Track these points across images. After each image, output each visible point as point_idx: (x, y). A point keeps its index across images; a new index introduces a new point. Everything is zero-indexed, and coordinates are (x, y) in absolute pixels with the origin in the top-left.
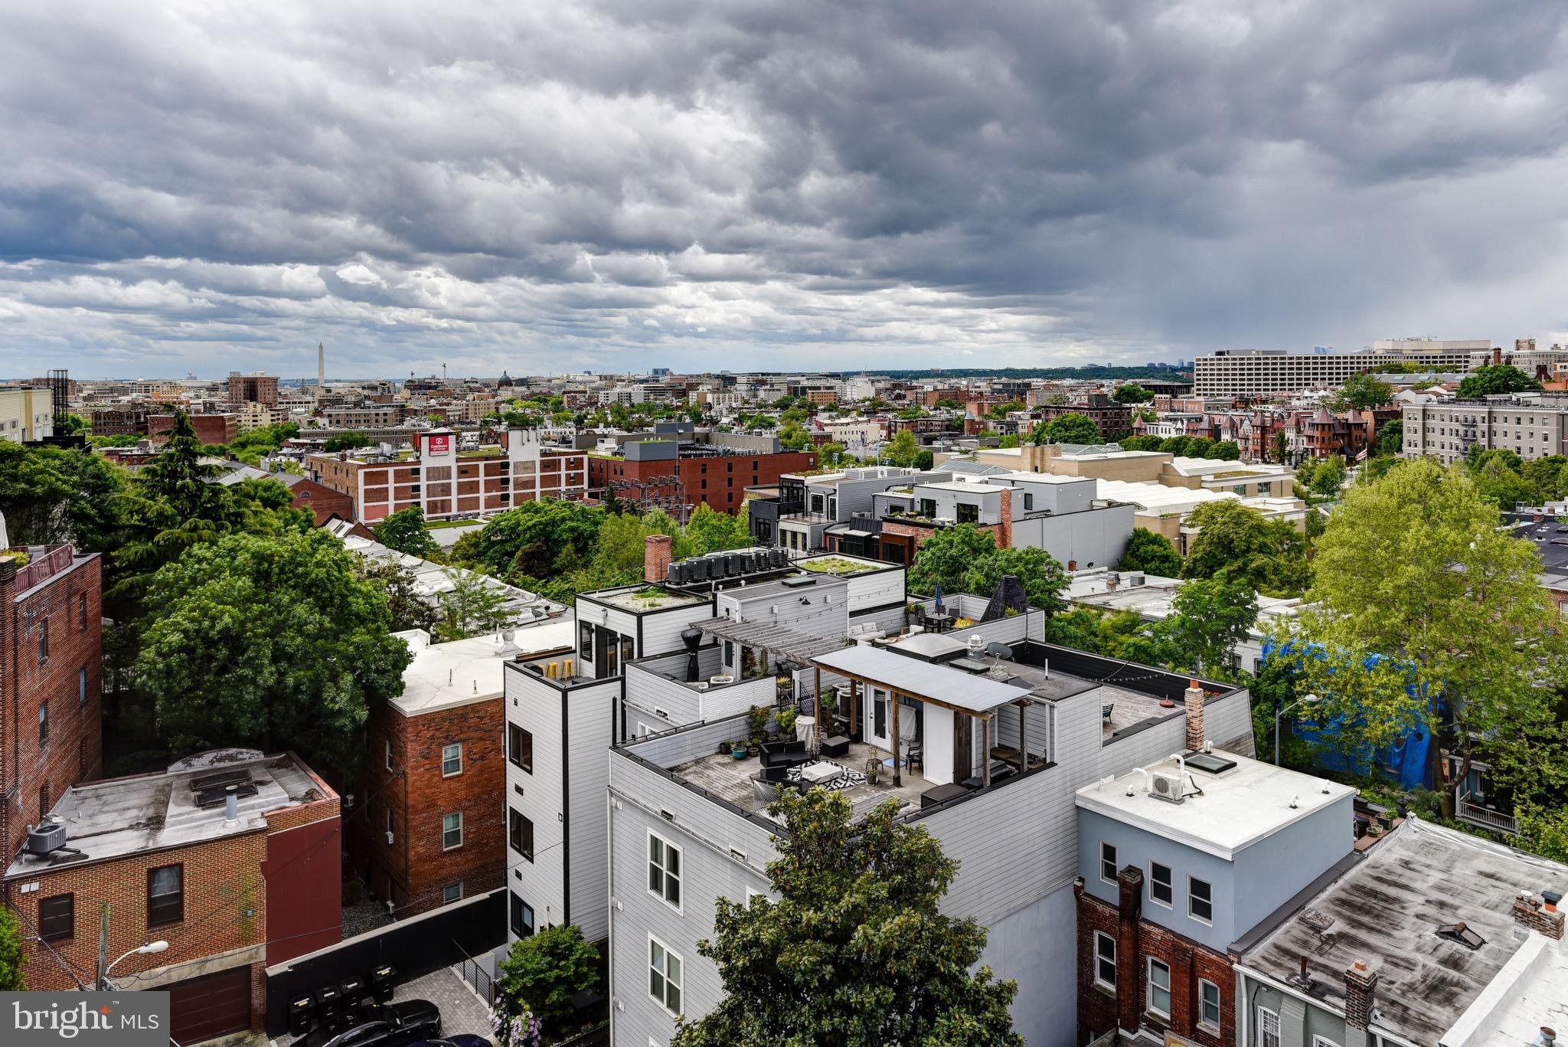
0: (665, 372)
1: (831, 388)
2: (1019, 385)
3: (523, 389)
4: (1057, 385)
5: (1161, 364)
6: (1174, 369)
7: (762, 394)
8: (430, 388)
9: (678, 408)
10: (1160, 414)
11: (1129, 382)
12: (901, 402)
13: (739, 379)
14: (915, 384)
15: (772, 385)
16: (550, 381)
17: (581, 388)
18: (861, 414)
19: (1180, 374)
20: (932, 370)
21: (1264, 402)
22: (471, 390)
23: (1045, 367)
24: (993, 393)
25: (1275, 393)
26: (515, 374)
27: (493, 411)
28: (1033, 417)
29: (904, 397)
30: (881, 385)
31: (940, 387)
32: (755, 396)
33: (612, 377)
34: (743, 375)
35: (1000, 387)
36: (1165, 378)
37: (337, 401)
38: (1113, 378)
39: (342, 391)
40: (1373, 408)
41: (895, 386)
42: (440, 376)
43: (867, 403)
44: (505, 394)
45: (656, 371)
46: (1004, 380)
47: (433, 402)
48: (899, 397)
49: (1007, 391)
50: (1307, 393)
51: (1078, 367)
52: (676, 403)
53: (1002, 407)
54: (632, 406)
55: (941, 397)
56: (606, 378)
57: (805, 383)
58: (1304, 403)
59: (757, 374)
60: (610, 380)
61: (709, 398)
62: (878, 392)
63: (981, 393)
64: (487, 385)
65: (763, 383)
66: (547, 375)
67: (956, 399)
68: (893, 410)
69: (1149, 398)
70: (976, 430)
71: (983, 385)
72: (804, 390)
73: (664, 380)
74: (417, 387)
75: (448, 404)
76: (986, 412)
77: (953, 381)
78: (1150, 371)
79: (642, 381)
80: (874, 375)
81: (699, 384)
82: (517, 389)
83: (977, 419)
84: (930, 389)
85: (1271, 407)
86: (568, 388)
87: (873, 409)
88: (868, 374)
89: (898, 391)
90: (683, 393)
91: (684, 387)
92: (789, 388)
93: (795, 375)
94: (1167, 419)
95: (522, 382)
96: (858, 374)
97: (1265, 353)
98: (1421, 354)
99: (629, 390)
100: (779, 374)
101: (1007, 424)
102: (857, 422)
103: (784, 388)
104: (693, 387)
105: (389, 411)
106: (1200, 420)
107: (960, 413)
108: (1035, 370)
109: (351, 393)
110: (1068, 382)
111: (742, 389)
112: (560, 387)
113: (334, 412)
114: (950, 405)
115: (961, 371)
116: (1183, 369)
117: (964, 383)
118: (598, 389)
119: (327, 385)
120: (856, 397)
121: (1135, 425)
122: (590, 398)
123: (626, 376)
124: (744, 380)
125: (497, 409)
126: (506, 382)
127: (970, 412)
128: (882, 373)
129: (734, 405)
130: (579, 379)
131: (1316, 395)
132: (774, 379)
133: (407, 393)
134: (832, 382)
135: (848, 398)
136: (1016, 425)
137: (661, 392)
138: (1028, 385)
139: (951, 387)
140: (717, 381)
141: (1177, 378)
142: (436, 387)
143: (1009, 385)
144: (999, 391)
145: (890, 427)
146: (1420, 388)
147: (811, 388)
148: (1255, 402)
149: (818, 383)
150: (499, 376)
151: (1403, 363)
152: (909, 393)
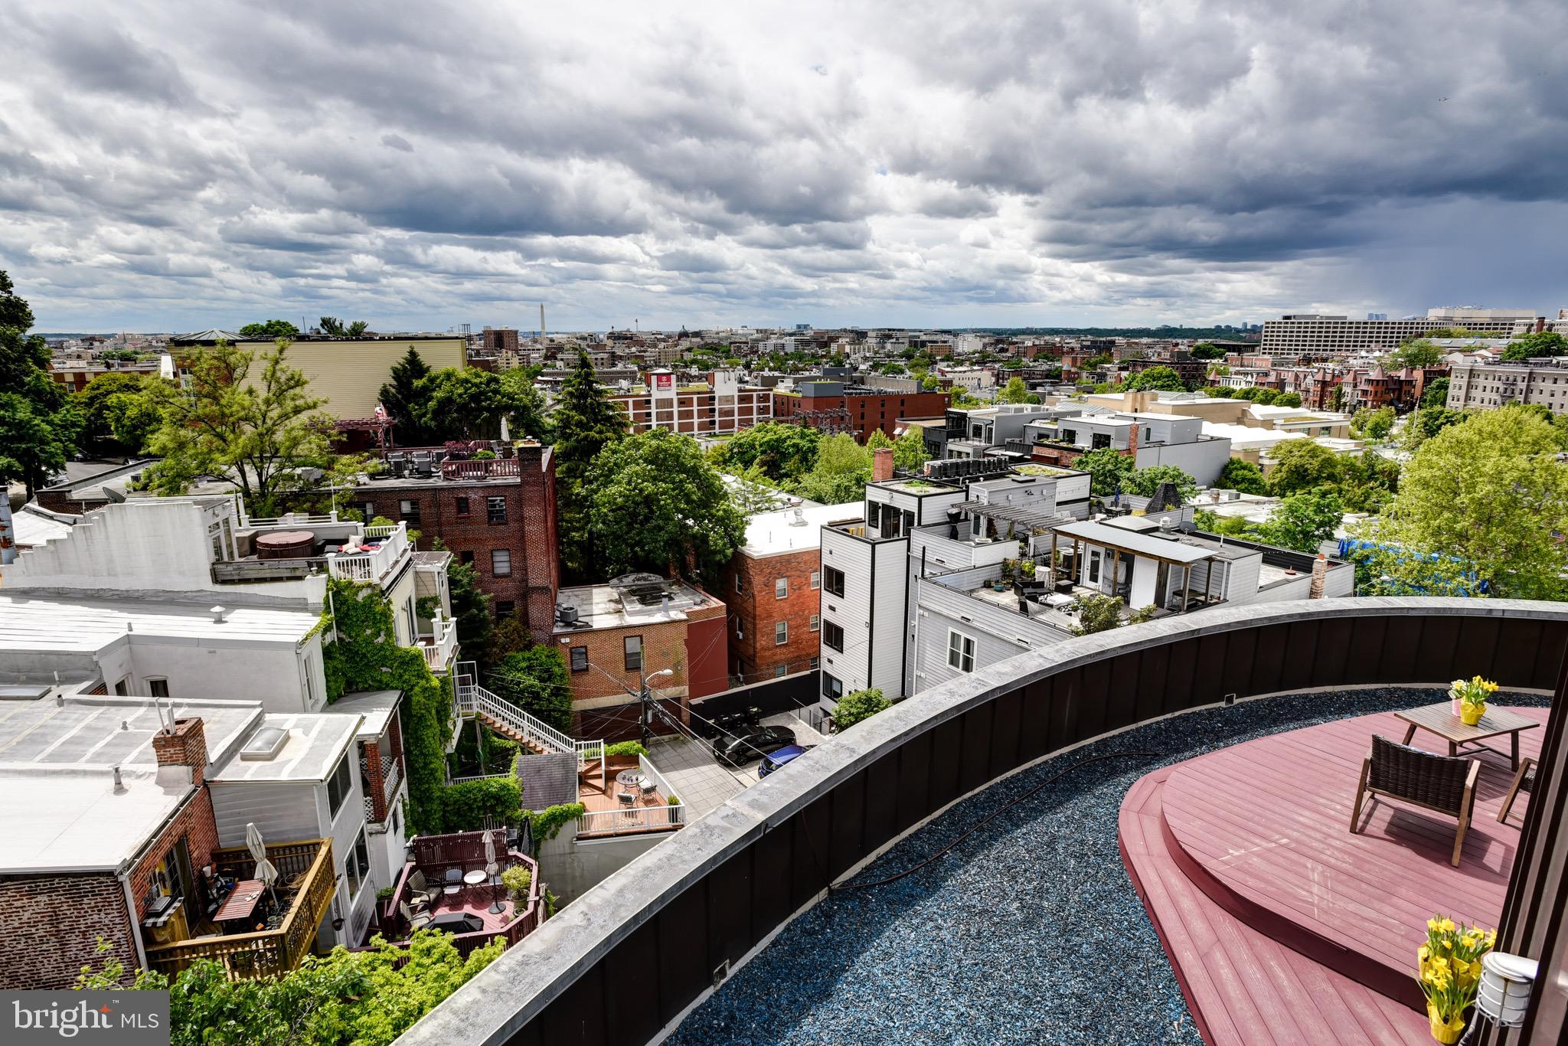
0: (806, 327)
1: (945, 342)
2: (1105, 342)
3: (698, 340)
4: (1136, 343)
5: (1226, 326)
6: (1238, 331)
7: (889, 346)
8: (626, 338)
9: (823, 356)
10: (1232, 369)
11: (1200, 342)
12: (1004, 355)
13: (870, 334)
14: (1015, 340)
15: (897, 339)
16: (717, 333)
17: (744, 340)
18: (973, 364)
19: (1243, 335)
20: (1029, 329)
21: (1325, 360)
22: (658, 340)
23: (1124, 327)
24: (1082, 349)
25: (1334, 353)
26: (691, 328)
27: (679, 357)
28: (1121, 369)
29: (1007, 350)
30: (986, 340)
31: (1037, 342)
32: (883, 348)
33: (766, 331)
34: (874, 330)
35: (1089, 343)
36: (1231, 338)
37: (560, 348)
38: (1184, 338)
39: (563, 341)
40: (1424, 367)
41: (998, 342)
42: (634, 330)
43: (976, 355)
44: (685, 344)
45: (799, 326)
46: (1089, 337)
47: (634, 349)
48: (1003, 350)
49: (1094, 347)
50: (1363, 353)
51: (1153, 328)
52: (820, 352)
53: (1093, 360)
54: (786, 354)
55: (1039, 351)
56: (761, 331)
57: (924, 338)
58: (1361, 361)
59: (884, 330)
60: (766, 334)
61: (847, 349)
62: (985, 346)
63: (1073, 349)
64: (669, 337)
65: (890, 337)
66: (715, 329)
67: (1052, 352)
68: (1000, 361)
69: (1220, 356)
70: (1072, 378)
71: (1073, 343)
72: (923, 344)
73: (809, 334)
74: (615, 337)
75: (645, 351)
76: (1079, 364)
77: (1047, 338)
78: (1218, 332)
79: (791, 335)
80: (979, 332)
81: (838, 338)
82: (694, 340)
83: (1073, 370)
84: (1029, 343)
85: (1331, 365)
86: (733, 340)
87: (982, 360)
88: (975, 331)
89: (1001, 345)
90: (825, 345)
91: (826, 339)
92: (910, 342)
93: (915, 331)
94: (1237, 373)
95: (697, 334)
96: (965, 331)
97: (1327, 318)
98: (1470, 321)
99: (783, 341)
100: (903, 330)
101: (1098, 375)
102: (972, 371)
103: (907, 341)
104: (833, 339)
105: (605, 356)
106: (1266, 375)
107: (1058, 364)
108: (1115, 330)
109: (569, 342)
110: (1145, 340)
111: (872, 341)
112: (727, 338)
113: (564, 356)
114: (1046, 357)
115: (1053, 330)
116: (1246, 330)
117: (1058, 339)
118: (757, 341)
119: (550, 336)
120: (966, 350)
121: (1211, 378)
122: (752, 347)
123: (776, 329)
124: (874, 334)
125: (682, 356)
126: (684, 335)
127: (1065, 364)
128: (985, 330)
129: (868, 355)
130: (740, 332)
131: (1371, 356)
132: (899, 334)
133: (610, 343)
134: (946, 337)
135: (960, 350)
136: (1105, 375)
137: (806, 343)
138: (1113, 343)
139: (1047, 343)
140: (851, 335)
141: (1241, 339)
142: (631, 338)
143: (1096, 342)
144: (1088, 347)
145: (998, 374)
146: (1468, 351)
147: (930, 342)
148: (1316, 360)
149: (934, 338)
150: (678, 329)
151: (1452, 328)
152: (1011, 347)
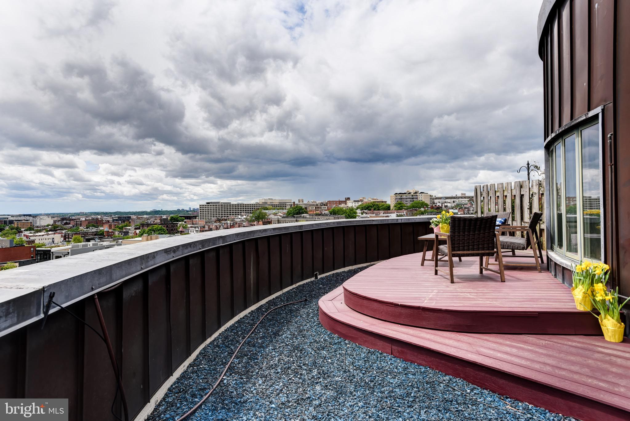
1: (27, 220)
2: (125, 218)
4: (141, 218)
5: (182, 209)
6: (187, 211)
10: (189, 226)
11: (172, 216)
12: (68, 226)
14: (73, 218)
18: (47, 231)
20: (81, 213)
21: (226, 220)
23: (134, 211)
24: (113, 221)
25: (229, 218)
28: (136, 229)
29: (69, 224)
30: (56, 219)
31: (87, 219)
35: (117, 218)
36: (185, 214)
40: (262, 220)
41: (63, 220)
43: (50, 227)
46: (117, 216)
48: (66, 224)
49: (120, 220)
50: (240, 217)
51: (148, 210)
53: (120, 226)
55: (89, 223)
57: (11, 219)
58: (239, 220)
62: (55, 222)
63: (108, 221)
67: (97, 223)
68: (65, 229)
69: (183, 220)
70: (110, 235)
71: (108, 218)
72: (11, 222)
76: (113, 228)
77: (93, 216)
78: (179, 211)
80: (52, 215)
83: (110, 231)
84: (84, 219)
85: (229, 222)
87: (54, 229)
88: (48, 215)
89: (65, 221)
93: (4, 216)
94: (192, 227)
96: (41, 214)
98: (273, 204)
101: (124, 232)
102: (49, 234)
106: (204, 227)
107: (101, 228)
108: (129, 212)
110: (145, 216)
114: (94, 226)
115: (95, 213)
116: (191, 211)
117: (99, 217)
120: (42, 224)
121: (180, 230)
127: (105, 228)
131: (242, 218)
134: (27, 218)
135: (38, 224)
136: (128, 232)
138: (130, 218)
139: (93, 219)
141: (189, 214)
143: (120, 217)
144: (117, 220)
145: (65, 236)
146: (275, 214)
147: (16, 221)
148: (223, 220)
149: (19, 218)
151: (268, 206)
152: (72, 222)
